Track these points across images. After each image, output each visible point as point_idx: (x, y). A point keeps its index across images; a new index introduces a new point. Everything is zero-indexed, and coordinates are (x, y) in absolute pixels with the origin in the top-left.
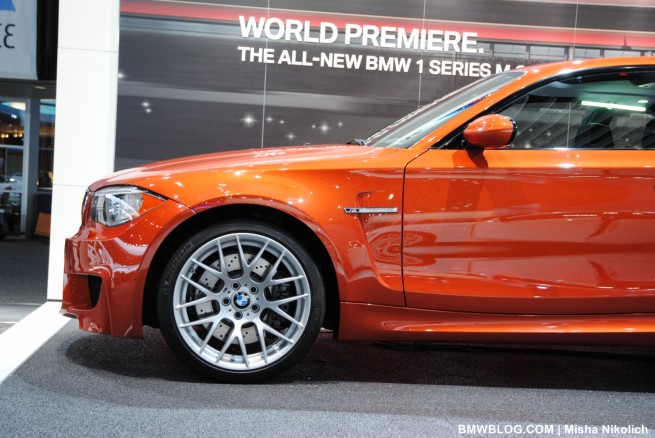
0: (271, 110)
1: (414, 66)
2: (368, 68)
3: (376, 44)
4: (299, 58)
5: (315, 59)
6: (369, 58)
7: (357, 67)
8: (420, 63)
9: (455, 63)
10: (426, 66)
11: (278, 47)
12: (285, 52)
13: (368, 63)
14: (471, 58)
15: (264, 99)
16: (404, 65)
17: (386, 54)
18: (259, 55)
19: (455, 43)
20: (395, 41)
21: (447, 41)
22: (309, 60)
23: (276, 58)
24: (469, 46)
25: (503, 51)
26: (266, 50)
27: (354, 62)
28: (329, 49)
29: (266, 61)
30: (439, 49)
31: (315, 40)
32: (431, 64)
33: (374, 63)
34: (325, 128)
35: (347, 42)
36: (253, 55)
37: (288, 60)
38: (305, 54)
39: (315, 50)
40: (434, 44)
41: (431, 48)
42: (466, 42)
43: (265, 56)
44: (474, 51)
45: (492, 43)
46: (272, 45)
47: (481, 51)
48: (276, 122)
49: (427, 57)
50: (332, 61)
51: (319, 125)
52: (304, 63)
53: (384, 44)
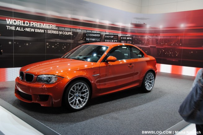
0: (15, 40)
1: (45, 31)
2: (36, 31)
3: (37, 26)
4: (21, 29)
5: (24, 29)
6: (36, 29)
7: (33, 31)
8: (46, 31)
9: (52, 31)
10: (47, 31)
11: (16, 26)
12: (18, 28)
13: (36, 30)
14: (55, 30)
15: (13, 38)
16: (43, 31)
17: (39, 29)
19: (52, 27)
20: (41, 26)
21: (51, 26)
22: (23, 29)
23: (16, 29)
24: (55, 28)
25: (61, 29)
26: (13, 27)
27: (33, 30)
28: (27, 27)
29: (13, 29)
30: (49, 28)
31: (24, 25)
32: (48, 31)
33: (37, 31)
35: (31, 26)
36: (10, 28)
37: (18, 29)
38: (22, 28)
39: (24, 27)
40: (48, 27)
41: (48, 28)
42: (54, 27)
43: (13, 28)
44: (55, 29)
45: (59, 27)
46: (14, 26)
47: (57, 29)
48: (16, 43)
49: (47, 29)
50: (28, 30)
51: (26, 44)
52: (22, 30)
53: (39, 27)
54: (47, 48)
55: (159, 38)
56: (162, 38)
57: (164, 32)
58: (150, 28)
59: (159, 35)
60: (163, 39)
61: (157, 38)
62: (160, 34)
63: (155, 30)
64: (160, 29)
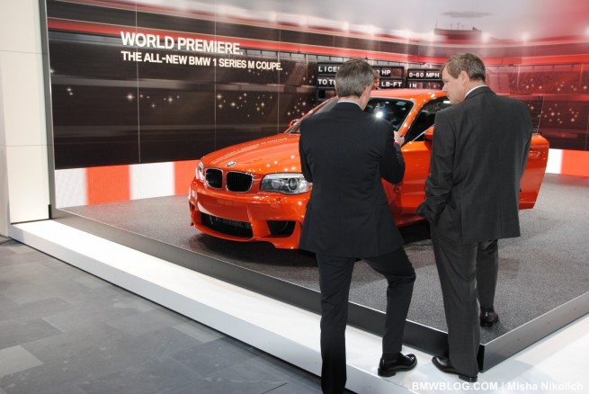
0: (143, 90)
1: (212, 62)
2: (190, 63)
3: (193, 49)
4: (155, 59)
5: (163, 59)
6: (190, 57)
7: (185, 63)
8: (215, 60)
9: (231, 60)
10: (218, 62)
11: (144, 51)
12: (147, 55)
13: (190, 60)
14: (237, 58)
15: (138, 84)
16: (207, 62)
17: (199, 55)
18: (133, 56)
19: (230, 49)
20: (202, 48)
21: (227, 48)
22: (160, 59)
23: (143, 58)
24: (237, 51)
25: (252, 53)
26: (137, 53)
27: (183, 60)
28: (170, 53)
29: (138, 60)
30: (223, 52)
31: (163, 47)
32: (220, 60)
33: (194, 61)
34: (170, 100)
35: (179, 48)
36: (130, 56)
37: (149, 59)
38: (158, 55)
39: (163, 53)
40: (221, 50)
41: (220, 52)
42: (235, 49)
43: (136, 57)
44: (238, 53)
45: (246, 49)
46: (140, 50)
47: (242, 53)
48: (145, 97)
49: (218, 57)
50: (171, 59)
51: (167, 98)
52: (158, 61)
53: (197, 50)
54: (218, 108)
55: (519, 69)
56: (528, 69)
57: (534, 51)
58: (490, 43)
59: (520, 61)
60: (529, 74)
61: (511, 70)
62: (523, 58)
63: (506, 46)
64: (521, 42)
